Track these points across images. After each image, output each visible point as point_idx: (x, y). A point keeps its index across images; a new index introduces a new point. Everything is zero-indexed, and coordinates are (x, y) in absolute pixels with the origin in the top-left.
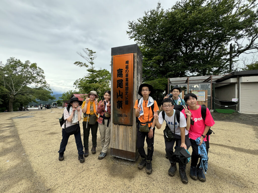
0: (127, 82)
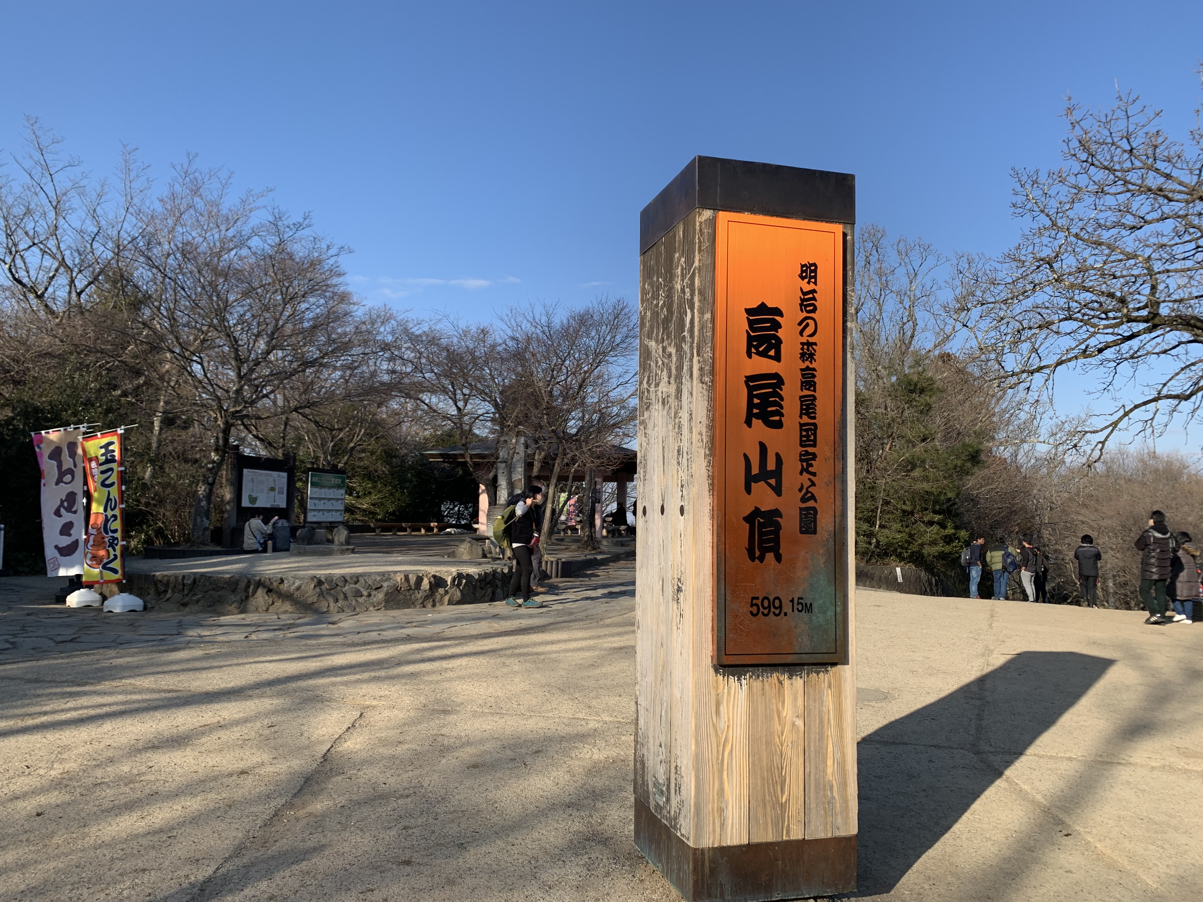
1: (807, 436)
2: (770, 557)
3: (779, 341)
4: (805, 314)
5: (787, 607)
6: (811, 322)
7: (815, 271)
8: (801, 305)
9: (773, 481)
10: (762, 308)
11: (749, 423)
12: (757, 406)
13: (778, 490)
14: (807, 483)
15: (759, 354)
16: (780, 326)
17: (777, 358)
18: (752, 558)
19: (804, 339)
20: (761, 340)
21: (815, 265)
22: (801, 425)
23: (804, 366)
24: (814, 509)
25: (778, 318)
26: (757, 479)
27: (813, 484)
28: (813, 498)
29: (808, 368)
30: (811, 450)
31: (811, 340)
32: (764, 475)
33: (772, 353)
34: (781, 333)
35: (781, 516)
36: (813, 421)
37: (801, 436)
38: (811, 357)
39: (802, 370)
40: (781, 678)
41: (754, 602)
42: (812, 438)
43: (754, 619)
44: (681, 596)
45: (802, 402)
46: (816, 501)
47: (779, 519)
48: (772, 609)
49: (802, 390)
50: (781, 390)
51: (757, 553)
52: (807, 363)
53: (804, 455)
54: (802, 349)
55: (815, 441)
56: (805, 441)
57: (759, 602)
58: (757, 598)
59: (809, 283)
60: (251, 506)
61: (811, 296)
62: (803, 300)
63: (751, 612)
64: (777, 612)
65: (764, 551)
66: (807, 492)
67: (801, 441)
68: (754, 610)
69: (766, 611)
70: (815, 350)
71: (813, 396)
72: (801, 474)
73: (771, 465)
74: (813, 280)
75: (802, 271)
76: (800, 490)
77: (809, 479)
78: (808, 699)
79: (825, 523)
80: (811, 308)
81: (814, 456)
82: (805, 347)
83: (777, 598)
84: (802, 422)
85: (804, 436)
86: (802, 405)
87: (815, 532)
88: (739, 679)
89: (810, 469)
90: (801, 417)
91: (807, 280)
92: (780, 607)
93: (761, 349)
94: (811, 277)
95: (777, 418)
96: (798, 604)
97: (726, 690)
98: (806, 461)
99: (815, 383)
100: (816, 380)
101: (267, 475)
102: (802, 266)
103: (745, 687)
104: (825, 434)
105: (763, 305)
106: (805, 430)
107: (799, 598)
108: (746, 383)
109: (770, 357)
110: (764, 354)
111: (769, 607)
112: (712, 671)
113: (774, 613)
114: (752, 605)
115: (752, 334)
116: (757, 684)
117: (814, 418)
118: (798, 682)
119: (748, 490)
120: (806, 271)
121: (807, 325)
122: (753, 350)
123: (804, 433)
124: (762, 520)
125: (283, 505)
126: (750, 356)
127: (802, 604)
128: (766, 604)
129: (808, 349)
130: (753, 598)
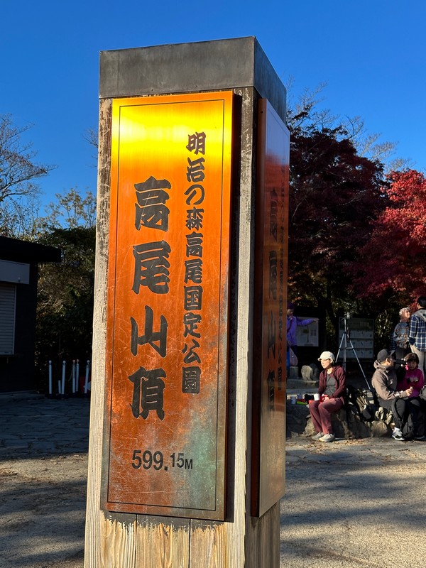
0: (191, 258)
2: (153, 413)
9: (157, 343)
23: (190, 232)
31: (197, 207)
54: (189, 217)
65: (147, 407)
70: (202, 217)
127: (182, 459)
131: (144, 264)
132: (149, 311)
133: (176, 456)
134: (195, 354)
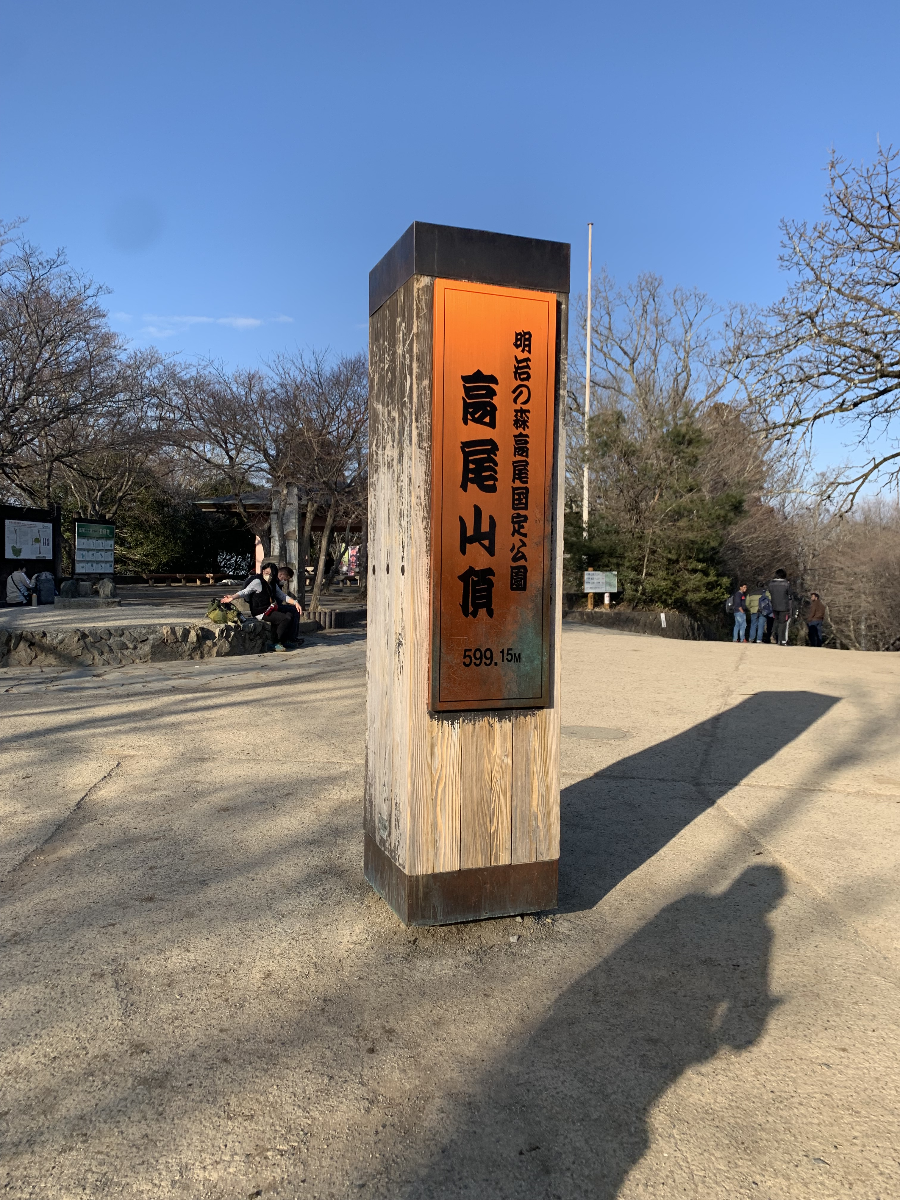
1: (520, 499)
2: (482, 612)
3: (494, 408)
4: (519, 382)
5: (497, 658)
6: (524, 390)
7: (529, 340)
8: (515, 373)
9: (486, 543)
10: (478, 376)
11: (464, 487)
12: (472, 471)
13: (491, 551)
14: (518, 544)
15: (475, 420)
16: (495, 394)
17: (492, 425)
18: (466, 613)
19: (518, 407)
20: (477, 407)
21: (529, 333)
22: (514, 489)
23: (517, 432)
24: (525, 568)
25: (493, 386)
26: (471, 540)
27: (524, 544)
28: (524, 557)
29: (521, 435)
30: (522, 512)
31: (525, 407)
32: (478, 537)
33: (487, 420)
34: (496, 401)
35: (494, 575)
36: (525, 485)
37: (514, 500)
38: (524, 424)
39: (515, 436)
40: (492, 722)
41: (467, 653)
42: (524, 501)
43: (466, 668)
44: (402, 649)
45: (515, 467)
46: (526, 560)
47: (491, 577)
48: (484, 660)
49: (515, 455)
50: (496, 455)
51: (471, 609)
52: (521, 430)
53: (516, 518)
54: (516, 416)
55: (526, 504)
56: (517, 504)
57: (471, 654)
58: (470, 650)
59: (523, 351)
60: (15, 557)
61: (525, 364)
62: (517, 368)
63: (464, 663)
64: (488, 662)
66: (519, 552)
67: (513, 504)
68: (467, 661)
69: (478, 662)
71: (525, 461)
72: (513, 535)
73: (485, 527)
74: (527, 349)
75: (517, 340)
76: (512, 550)
77: (521, 540)
78: (516, 740)
79: (534, 580)
80: (525, 376)
81: (526, 518)
82: (519, 414)
83: (489, 649)
84: (515, 486)
85: (517, 500)
86: (515, 470)
87: (524, 588)
88: (453, 723)
89: (522, 530)
90: (514, 481)
91: (521, 349)
92: (491, 658)
93: (476, 416)
94: (525, 346)
95: (491, 483)
96: (508, 654)
97: (440, 734)
98: (518, 523)
99: (528, 449)
100: (528, 446)
101: (31, 526)
102: (517, 335)
103: (458, 730)
104: (536, 498)
105: (479, 371)
106: (517, 494)
107: (509, 650)
108: (462, 449)
109: (486, 424)
110: (479, 421)
111: (481, 658)
112: (427, 716)
113: (485, 663)
114: (465, 657)
115: (468, 401)
116: (469, 728)
117: (526, 482)
118: (507, 725)
119: (463, 551)
120: (520, 340)
121: (521, 392)
122: (469, 417)
123: (516, 497)
124: (475, 579)
125: (50, 557)
126: (466, 423)
127: (511, 654)
128: (478, 655)
129: (521, 417)
130: (466, 650)
131: (473, 462)
132: (478, 511)
133: (506, 652)
134: (523, 554)
